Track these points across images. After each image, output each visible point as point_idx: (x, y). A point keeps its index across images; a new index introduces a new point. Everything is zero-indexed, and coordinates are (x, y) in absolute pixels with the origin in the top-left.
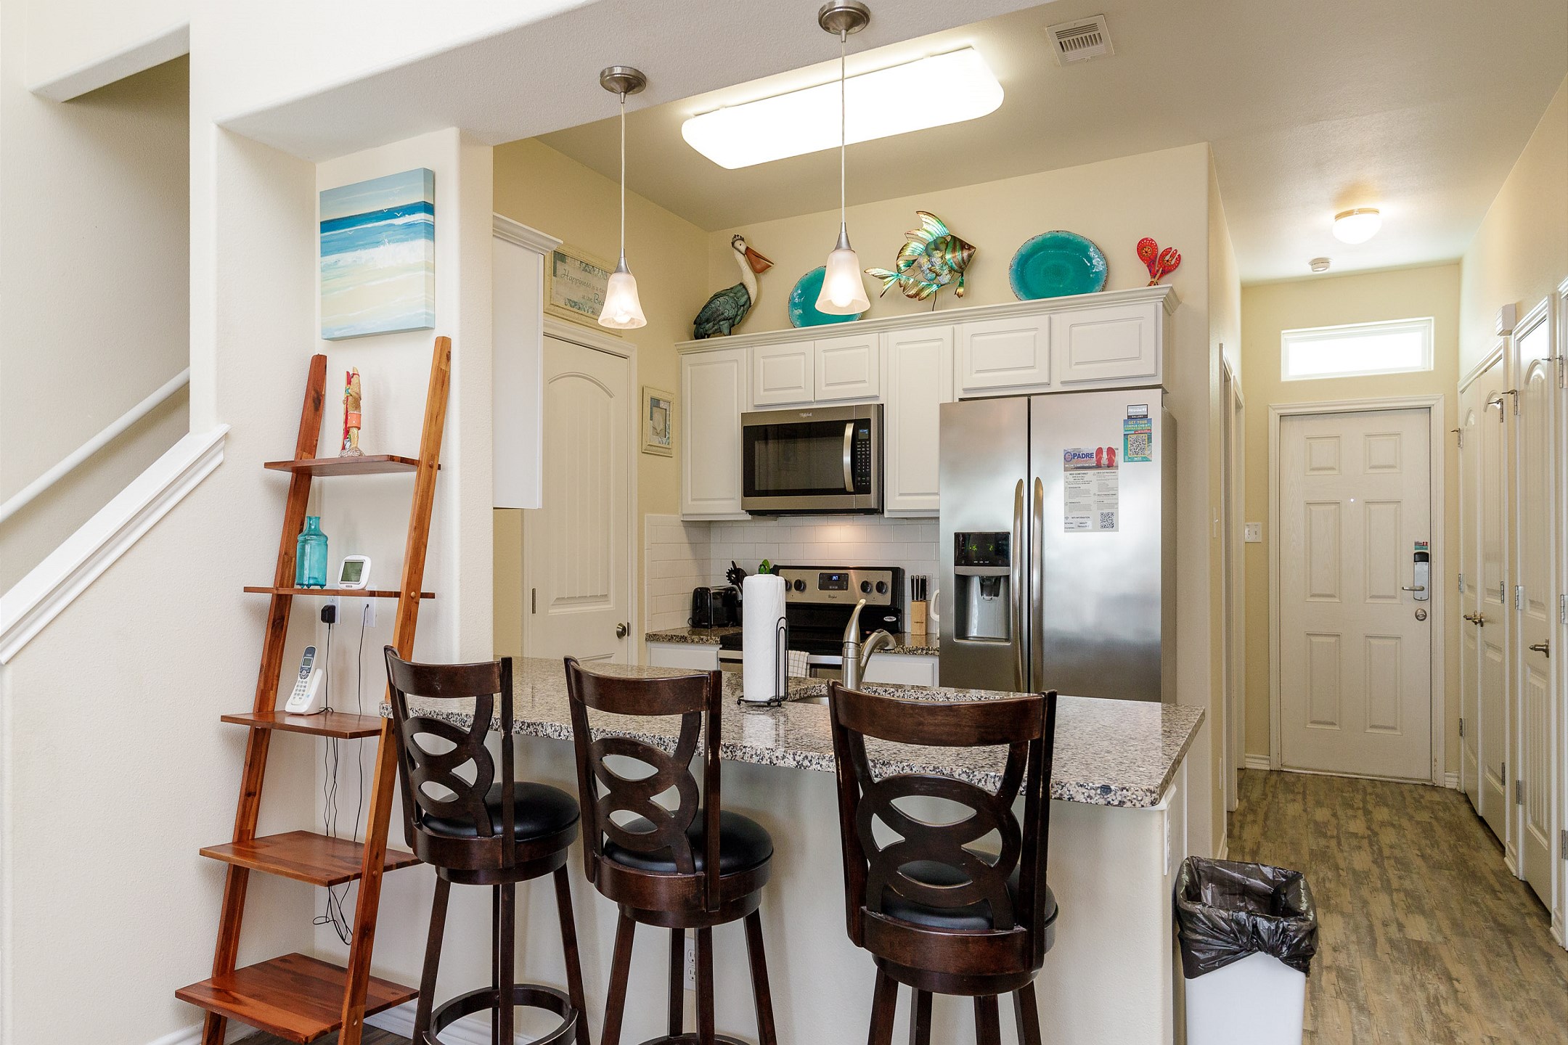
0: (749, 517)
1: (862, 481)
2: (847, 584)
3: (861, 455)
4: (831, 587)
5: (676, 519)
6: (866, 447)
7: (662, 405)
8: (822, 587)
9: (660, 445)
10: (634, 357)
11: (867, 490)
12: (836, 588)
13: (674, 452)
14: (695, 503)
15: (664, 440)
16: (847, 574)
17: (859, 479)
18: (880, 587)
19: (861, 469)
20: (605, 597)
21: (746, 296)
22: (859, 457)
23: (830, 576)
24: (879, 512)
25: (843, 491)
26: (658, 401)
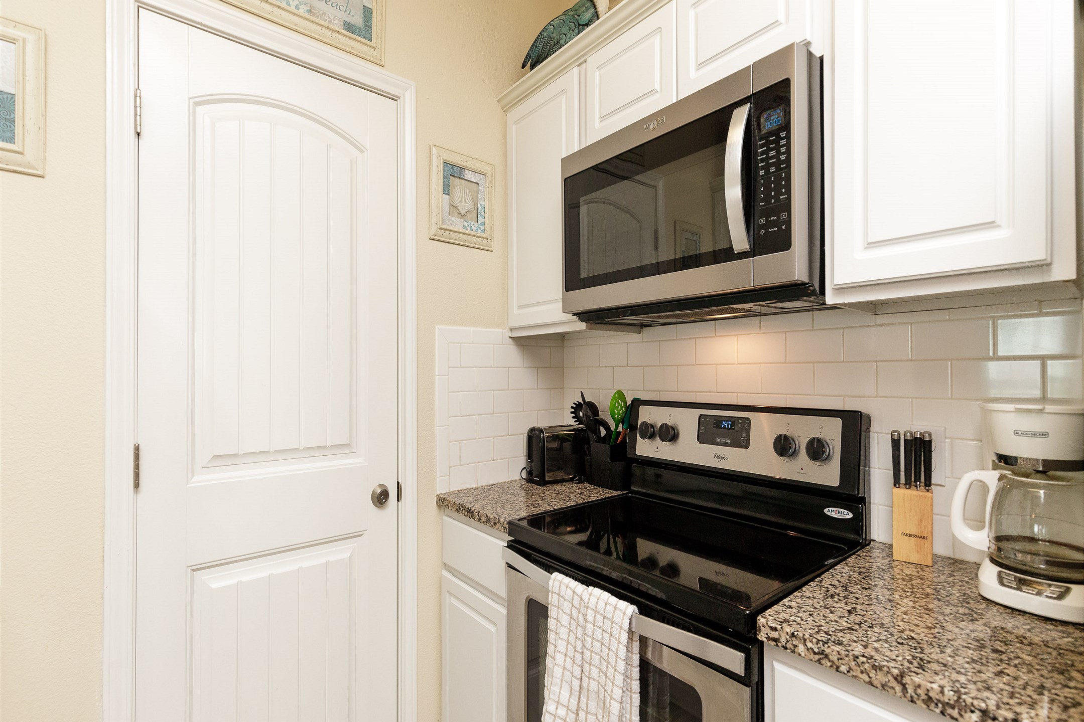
0: (582, 326)
1: (769, 224)
2: (748, 437)
3: (766, 168)
4: (718, 440)
5: (501, 335)
6: (778, 149)
7: (468, 175)
8: (703, 437)
9: (464, 231)
10: (409, 100)
11: (783, 242)
12: (728, 441)
13: (497, 245)
14: (522, 311)
15: (475, 226)
16: (748, 419)
17: (762, 221)
18: (817, 450)
19: (767, 199)
20: (344, 447)
21: (592, 11)
22: (762, 173)
23: (718, 421)
24: (813, 293)
25: (726, 255)
26: (461, 169)
